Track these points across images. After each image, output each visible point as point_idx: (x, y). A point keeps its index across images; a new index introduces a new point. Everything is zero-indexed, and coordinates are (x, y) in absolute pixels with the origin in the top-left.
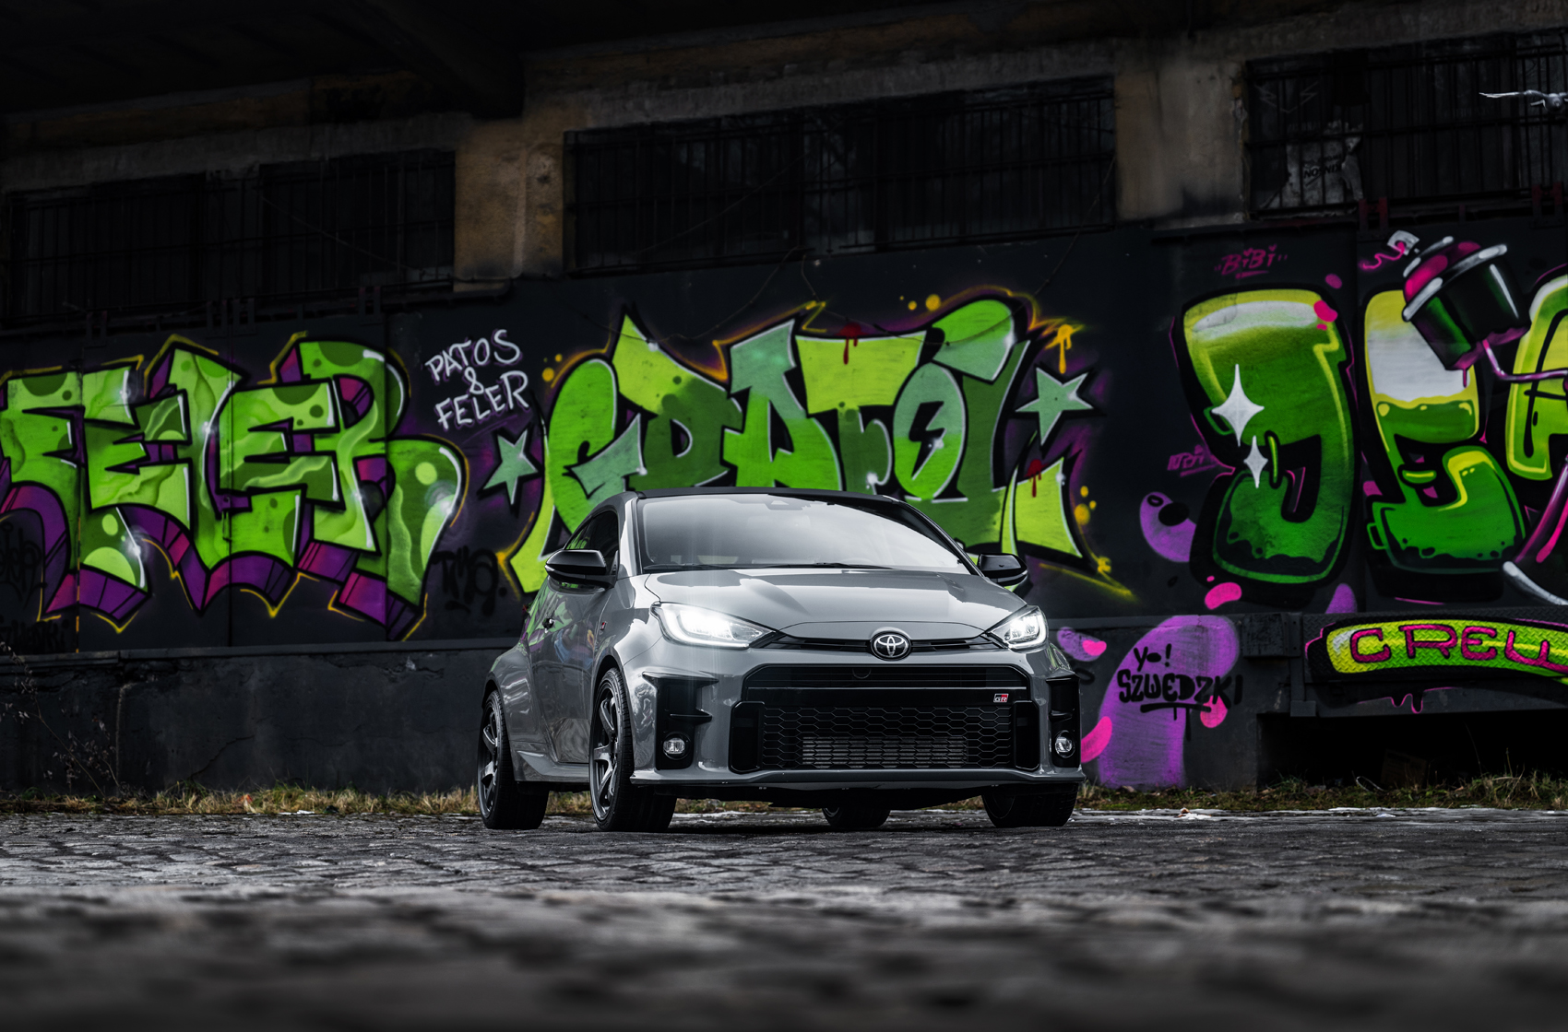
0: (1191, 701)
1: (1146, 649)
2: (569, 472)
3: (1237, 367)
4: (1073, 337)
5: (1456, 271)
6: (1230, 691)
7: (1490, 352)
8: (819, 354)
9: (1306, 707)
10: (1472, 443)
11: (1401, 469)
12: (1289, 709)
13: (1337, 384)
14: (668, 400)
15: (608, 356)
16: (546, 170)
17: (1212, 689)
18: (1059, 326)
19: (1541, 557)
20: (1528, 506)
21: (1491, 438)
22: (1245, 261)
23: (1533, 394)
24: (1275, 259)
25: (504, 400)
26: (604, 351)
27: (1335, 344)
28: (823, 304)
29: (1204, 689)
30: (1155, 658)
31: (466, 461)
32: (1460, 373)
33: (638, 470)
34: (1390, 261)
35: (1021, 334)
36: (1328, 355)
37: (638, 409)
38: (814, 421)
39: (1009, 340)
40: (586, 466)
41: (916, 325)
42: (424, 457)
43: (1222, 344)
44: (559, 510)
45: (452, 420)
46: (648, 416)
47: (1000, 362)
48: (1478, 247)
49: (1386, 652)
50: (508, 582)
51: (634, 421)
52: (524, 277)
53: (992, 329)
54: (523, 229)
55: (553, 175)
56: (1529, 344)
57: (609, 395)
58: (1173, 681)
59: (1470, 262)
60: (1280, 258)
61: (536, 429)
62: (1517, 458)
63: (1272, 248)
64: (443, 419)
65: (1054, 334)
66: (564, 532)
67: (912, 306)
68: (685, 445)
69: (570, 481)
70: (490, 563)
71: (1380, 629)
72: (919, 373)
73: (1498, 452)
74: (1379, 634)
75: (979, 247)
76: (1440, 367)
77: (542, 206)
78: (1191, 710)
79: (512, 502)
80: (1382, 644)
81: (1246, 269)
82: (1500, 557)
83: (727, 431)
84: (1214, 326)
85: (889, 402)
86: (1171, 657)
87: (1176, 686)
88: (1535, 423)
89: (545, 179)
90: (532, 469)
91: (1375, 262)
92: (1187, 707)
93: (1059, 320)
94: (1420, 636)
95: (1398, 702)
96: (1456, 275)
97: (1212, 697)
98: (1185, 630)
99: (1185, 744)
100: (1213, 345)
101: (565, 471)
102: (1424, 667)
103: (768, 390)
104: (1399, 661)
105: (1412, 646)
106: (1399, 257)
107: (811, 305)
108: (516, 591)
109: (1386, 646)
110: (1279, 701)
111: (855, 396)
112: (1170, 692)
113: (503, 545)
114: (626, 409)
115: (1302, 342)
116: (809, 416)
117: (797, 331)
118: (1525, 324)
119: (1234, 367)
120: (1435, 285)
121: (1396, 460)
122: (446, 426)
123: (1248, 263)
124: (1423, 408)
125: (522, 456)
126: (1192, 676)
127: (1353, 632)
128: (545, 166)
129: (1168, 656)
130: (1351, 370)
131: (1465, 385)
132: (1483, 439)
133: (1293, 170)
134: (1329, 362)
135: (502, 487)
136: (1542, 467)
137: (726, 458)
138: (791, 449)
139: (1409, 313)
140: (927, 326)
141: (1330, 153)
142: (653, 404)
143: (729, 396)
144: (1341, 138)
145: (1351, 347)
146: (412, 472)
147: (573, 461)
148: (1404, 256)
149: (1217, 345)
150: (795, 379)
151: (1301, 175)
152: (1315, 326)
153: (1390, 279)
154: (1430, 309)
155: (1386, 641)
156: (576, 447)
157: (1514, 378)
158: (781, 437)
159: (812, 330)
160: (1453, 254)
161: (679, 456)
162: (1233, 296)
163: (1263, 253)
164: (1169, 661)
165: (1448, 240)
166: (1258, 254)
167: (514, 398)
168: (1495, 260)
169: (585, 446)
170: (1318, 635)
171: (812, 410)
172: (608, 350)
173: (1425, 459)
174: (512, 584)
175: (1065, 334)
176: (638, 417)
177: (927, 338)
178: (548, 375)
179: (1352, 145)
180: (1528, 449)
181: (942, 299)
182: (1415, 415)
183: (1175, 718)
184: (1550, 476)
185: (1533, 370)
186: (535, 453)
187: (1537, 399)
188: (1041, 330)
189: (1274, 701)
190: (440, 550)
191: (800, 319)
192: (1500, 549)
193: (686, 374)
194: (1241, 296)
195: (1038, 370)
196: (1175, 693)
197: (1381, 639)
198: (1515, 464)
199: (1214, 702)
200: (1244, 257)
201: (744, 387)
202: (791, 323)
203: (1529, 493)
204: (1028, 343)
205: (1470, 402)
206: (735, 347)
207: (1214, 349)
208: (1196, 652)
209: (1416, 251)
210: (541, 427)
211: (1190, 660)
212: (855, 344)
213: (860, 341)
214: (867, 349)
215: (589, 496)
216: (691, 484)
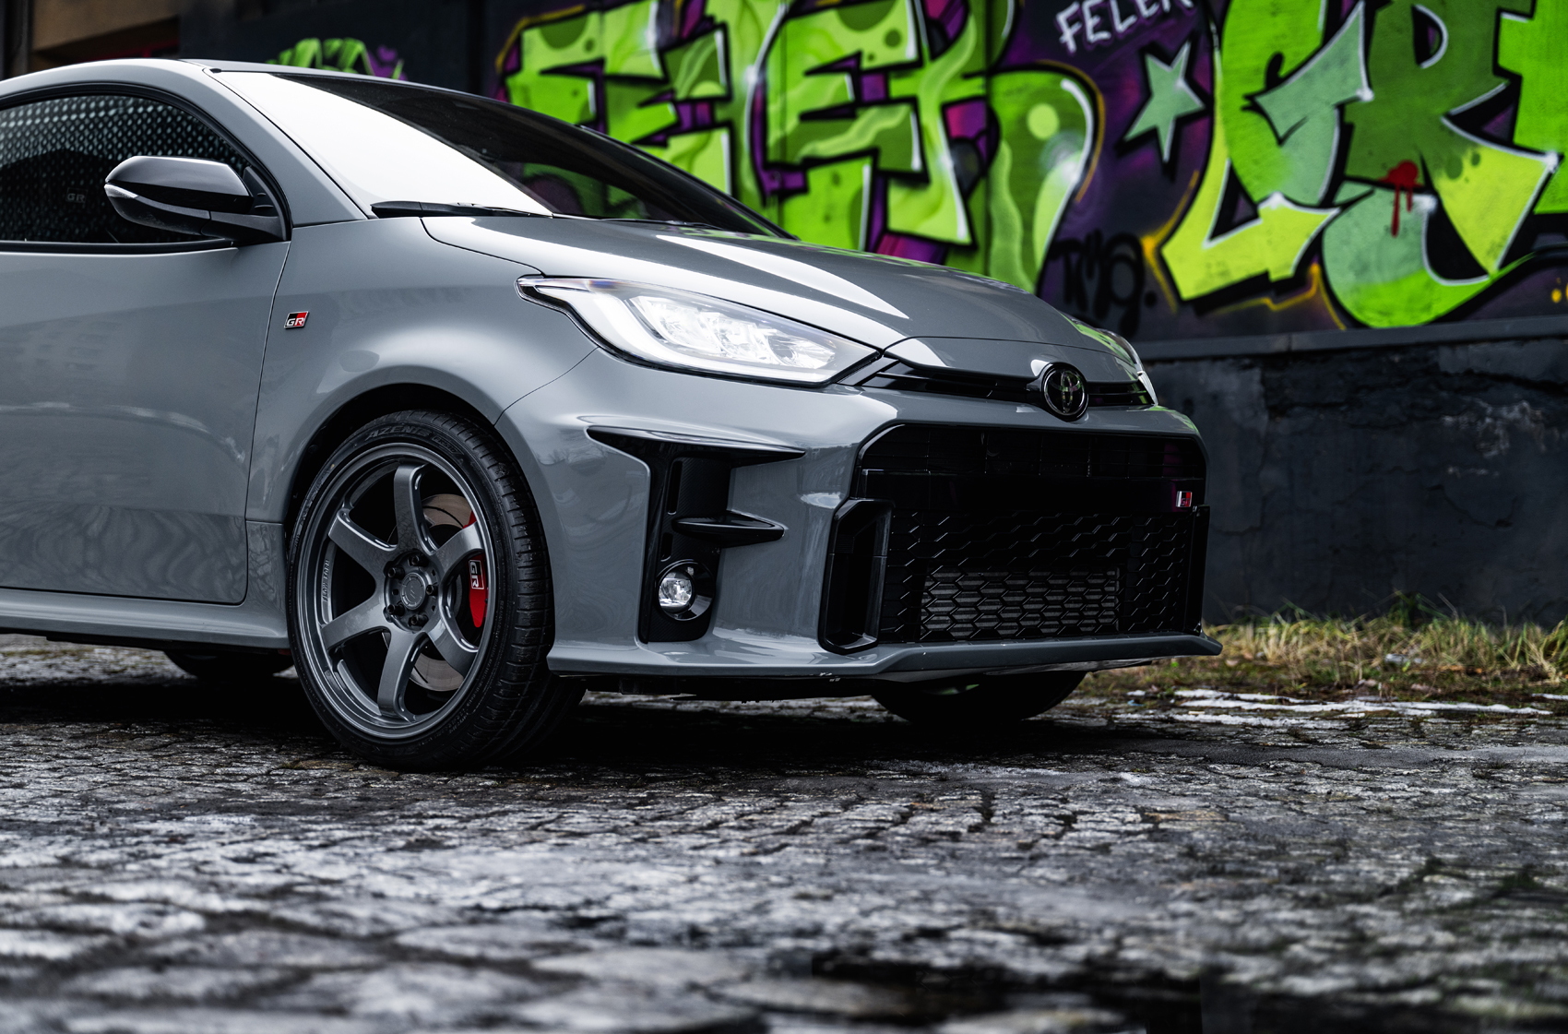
2: (1252, 105)
31: (1100, 99)
33: (1359, 93)
40: (1279, 93)
42: (1040, 97)
44: (1237, 165)
45: (1080, 37)
46: (1375, 3)
50: (1157, 283)
51: (1354, 14)
61: (1203, 39)
64: (1068, 36)
66: (1242, 202)
68: (1436, 46)
69: (1252, 118)
70: (1132, 254)
83: (1506, 17)
90: (1196, 104)
101: (1246, 103)
108: (1169, 297)
113: (1152, 223)
122: (1072, 46)
125: (1181, 84)
135: (1153, 134)
137: (1504, 62)
146: (1022, 121)
147: (1258, 85)
156: (1262, 63)
161: (1426, 64)
169: (1277, 60)
174: (1164, 284)
176: (1360, 6)
186: (1200, 80)
190: (1062, 237)
210: (1210, 35)
215: (1281, 141)
216: (1439, 110)
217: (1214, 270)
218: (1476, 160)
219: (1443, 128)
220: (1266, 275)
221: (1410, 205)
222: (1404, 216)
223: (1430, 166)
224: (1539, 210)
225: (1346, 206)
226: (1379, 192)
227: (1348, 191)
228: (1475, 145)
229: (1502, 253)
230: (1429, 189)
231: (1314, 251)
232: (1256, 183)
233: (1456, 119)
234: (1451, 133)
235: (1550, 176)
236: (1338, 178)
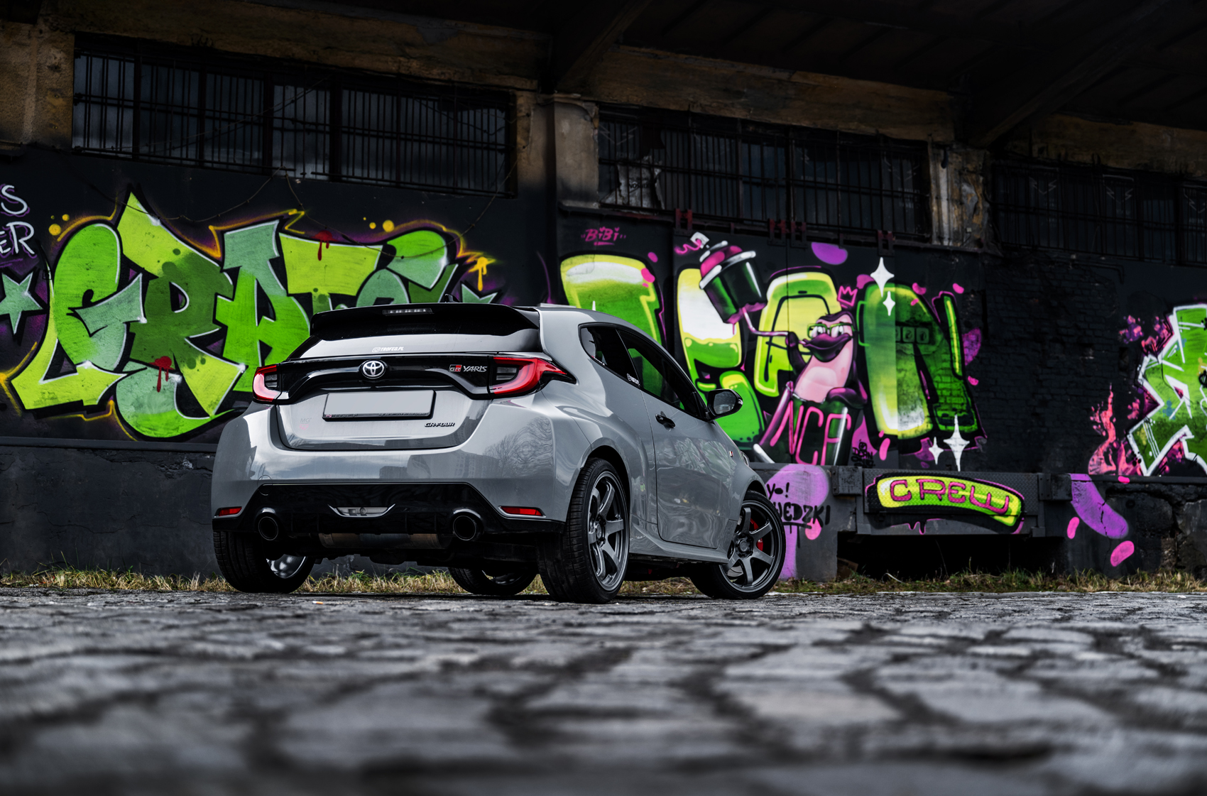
0: (800, 521)
1: (774, 485)
2: (74, 313)
3: (594, 303)
4: (489, 267)
5: (729, 263)
6: (823, 516)
7: (747, 316)
8: (298, 250)
9: (866, 528)
10: (737, 369)
11: (697, 381)
12: (856, 529)
13: (654, 323)
14: (167, 266)
15: (113, 223)
16: (57, 61)
17: (812, 514)
18: (479, 257)
19: (773, 443)
20: (766, 411)
21: (747, 368)
22: (600, 235)
23: (770, 344)
24: (618, 236)
25: (10, 244)
26: (110, 218)
27: (653, 297)
28: (303, 213)
29: (808, 514)
30: (779, 491)
32: (730, 326)
33: (138, 319)
34: (692, 251)
35: (452, 258)
36: (649, 303)
37: (139, 269)
38: (292, 298)
39: (443, 261)
40: (90, 309)
41: (375, 240)
43: (585, 287)
44: (62, 343)
46: (148, 277)
47: (436, 276)
48: (740, 250)
49: (909, 496)
50: (9, 399)
51: (136, 279)
52: (34, 145)
53: (432, 252)
54: (33, 105)
55: (63, 66)
56: (767, 313)
57: (113, 255)
58: (790, 507)
59: (735, 259)
60: (621, 236)
61: (41, 272)
62: (760, 382)
63: (617, 229)
65: (475, 263)
66: (66, 362)
67: (373, 226)
68: (183, 304)
69: (74, 320)
71: (905, 480)
72: (376, 275)
73: (750, 376)
74: (905, 483)
75: (423, 192)
76: (720, 320)
77: (53, 90)
78: (800, 528)
79: (15, 332)
80: (907, 490)
81: (601, 240)
82: (752, 441)
83: (219, 297)
84: (580, 274)
85: (354, 294)
86: (789, 491)
87: (791, 511)
88: (771, 361)
89: (55, 68)
90: (38, 307)
91: (683, 249)
92: (798, 525)
93: (478, 254)
94: (927, 486)
95: (912, 527)
96: (729, 266)
97: (812, 520)
98: (798, 474)
99: (797, 550)
100: (579, 287)
101: (70, 312)
102: (929, 506)
103: (256, 272)
104: (916, 501)
105: (923, 493)
106: (697, 249)
107: (293, 212)
108: (17, 407)
109: (909, 491)
110: (850, 523)
111: (326, 285)
112: (788, 515)
113: (5, 366)
114: (129, 269)
115: (634, 292)
116: (289, 295)
117: (280, 229)
118: (764, 301)
119: (592, 303)
120: (718, 269)
121: (694, 375)
123: (602, 237)
124: (711, 345)
125: (26, 293)
126: (801, 505)
127: (892, 481)
128: (55, 58)
129: (787, 491)
130: (662, 315)
131: (734, 333)
132: (743, 368)
133: (623, 181)
134: (650, 308)
135: (5, 316)
136: (773, 388)
137: (218, 318)
138: (274, 318)
139: (704, 284)
140: (383, 242)
141: (643, 176)
142: (155, 268)
143: (222, 271)
144: (651, 167)
145: (662, 300)
147: (78, 303)
148: (700, 249)
149: (582, 287)
150: (279, 265)
151: (628, 185)
152: (642, 284)
153: (693, 261)
154: (714, 284)
155: (909, 488)
156: (80, 292)
157: (759, 333)
158: (265, 308)
159: (293, 231)
160: (727, 252)
161: (176, 312)
162: (592, 256)
163: (611, 232)
164: (788, 494)
165: (724, 243)
166: (608, 232)
167: (19, 245)
168: (750, 260)
169: (89, 294)
170: (872, 482)
171: (291, 291)
172: (114, 218)
173: (711, 376)
174: (13, 401)
175: (482, 264)
176: (140, 275)
177: (383, 250)
178: (54, 230)
179: (656, 173)
180: (766, 378)
181: (396, 224)
182: (705, 348)
183: (791, 532)
184: (777, 394)
185: (770, 329)
187: (772, 347)
188: (465, 258)
189: (847, 523)
191: (283, 221)
192: (752, 436)
193: (185, 249)
194: (598, 257)
195: (463, 286)
196: (791, 515)
197: (906, 487)
198: (760, 386)
199: (814, 522)
200: (599, 232)
201: (234, 265)
202: (276, 223)
203: (767, 404)
204: (457, 266)
205: (736, 344)
206: (228, 233)
207: (580, 289)
208: (804, 489)
209: (708, 246)
210: (46, 272)
211: (800, 494)
212: (327, 247)
213: (331, 245)
214: (335, 251)
215: (91, 335)
216: (186, 335)
217: (46, 396)
218: (203, 362)
219: (186, 343)
220: (81, 402)
221: (167, 378)
222: (163, 382)
223: (178, 361)
224: (234, 389)
225: (130, 373)
226: (149, 369)
227: (130, 366)
228: (203, 354)
229: (217, 407)
230: (177, 371)
231: (111, 392)
232: (75, 354)
233: (192, 340)
234: (190, 346)
235: (241, 375)
236: (125, 359)
